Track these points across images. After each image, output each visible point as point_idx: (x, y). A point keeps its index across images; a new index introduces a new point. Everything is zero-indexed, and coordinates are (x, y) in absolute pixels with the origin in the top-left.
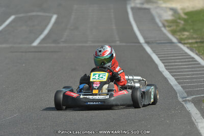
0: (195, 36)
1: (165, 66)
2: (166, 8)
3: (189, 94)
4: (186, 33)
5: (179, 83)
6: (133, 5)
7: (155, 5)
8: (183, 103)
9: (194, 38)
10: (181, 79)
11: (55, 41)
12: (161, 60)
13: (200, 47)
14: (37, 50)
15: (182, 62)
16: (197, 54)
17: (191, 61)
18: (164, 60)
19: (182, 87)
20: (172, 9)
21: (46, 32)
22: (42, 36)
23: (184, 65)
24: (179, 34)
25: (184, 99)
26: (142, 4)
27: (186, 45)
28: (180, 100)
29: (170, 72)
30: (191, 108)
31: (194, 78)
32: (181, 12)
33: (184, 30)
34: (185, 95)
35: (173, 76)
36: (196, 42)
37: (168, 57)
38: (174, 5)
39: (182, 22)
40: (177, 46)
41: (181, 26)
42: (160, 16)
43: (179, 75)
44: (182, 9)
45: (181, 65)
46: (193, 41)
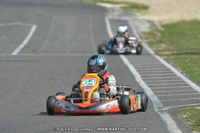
0: (171, 48)
1: (142, 77)
2: (144, 20)
3: (165, 104)
4: (163, 45)
5: (156, 94)
6: (111, 17)
7: (133, 17)
8: (159, 113)
9: (171, 50)
10: (157, 90)
11: (34, 51)
12: (138, 71)
13: (176, 59)
14: (17, 59)
15: (158, 73)
16: (173, 66)
17: (168, 73)
18: (141, 71)
19: (158, 97)
20: (149, 21)
21: (26, 42)
22: (22, 46)
23: (160, 76)
24: (155, 46)
25: (160, 109)
26: (120, 16)
27: (163, 57)
28: (157, 110)
29: (147, 83)
30: (167, 118)
31: (170, 89)
32: (158, 24)
33: (161, 42)
34: (161, 105)
35: (149, 86)
36: (173, 54)
37: (145, 68)
38: (151, 18)
39: (159, 34)
40: (154, 58)
41: (158, 38)
42: (137, 28)
43: (155, 86)
44: (159, 22)
45: (158, 76)
46: (170, 53)
